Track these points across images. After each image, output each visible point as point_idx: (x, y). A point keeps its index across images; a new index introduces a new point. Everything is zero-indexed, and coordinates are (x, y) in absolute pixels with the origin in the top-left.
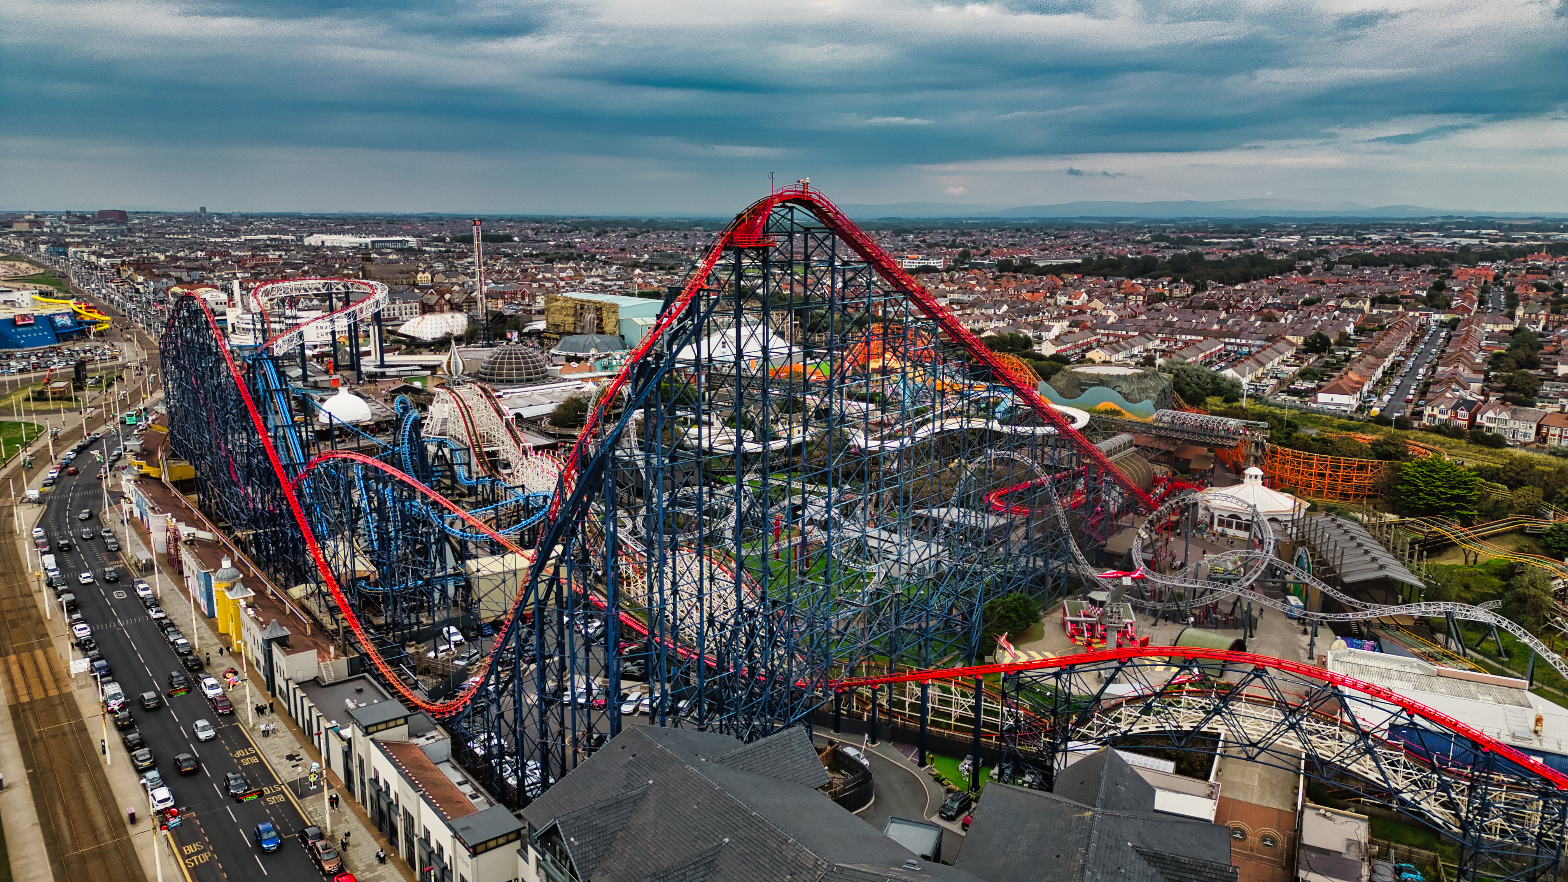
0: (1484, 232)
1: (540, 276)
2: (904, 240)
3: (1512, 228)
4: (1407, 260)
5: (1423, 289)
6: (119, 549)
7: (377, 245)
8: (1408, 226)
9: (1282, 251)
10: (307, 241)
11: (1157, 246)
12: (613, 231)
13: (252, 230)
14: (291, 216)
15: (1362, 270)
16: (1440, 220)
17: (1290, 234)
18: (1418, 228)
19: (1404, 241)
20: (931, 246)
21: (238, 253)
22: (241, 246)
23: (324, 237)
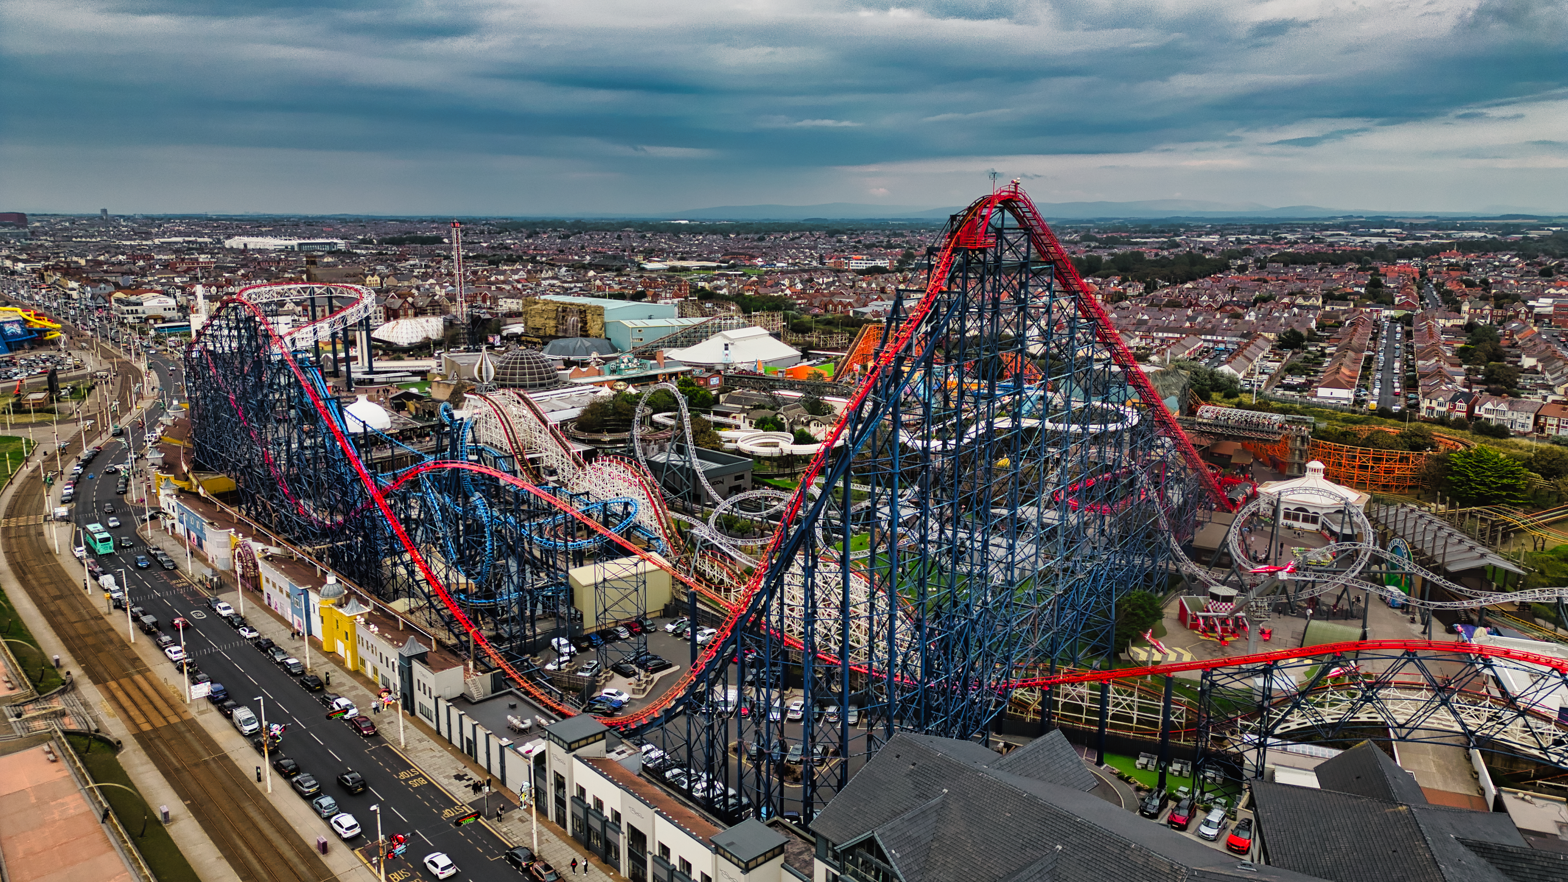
0: (1388, 230)
1: (493, 279)
2: (840, 241)
3: (1413, 227)
4: (1332, 258)
5: (1361, 287)
6: (176, 568)
7: (304, 248)
8: (1315, 225)
9: (1208, 250)
10: (228, 243)
11: (1089, 246)
12: (545, 233)
13: (164, 233)
14: (199, 217)
15: (1295, 269)
16: (1341, 220)
17: (1208, 234)
18: (1327, 228)
19: (1318, 241)
20: (868, 247)
21: (161, 256)
22: (161, 248)
23: (246, 239)
